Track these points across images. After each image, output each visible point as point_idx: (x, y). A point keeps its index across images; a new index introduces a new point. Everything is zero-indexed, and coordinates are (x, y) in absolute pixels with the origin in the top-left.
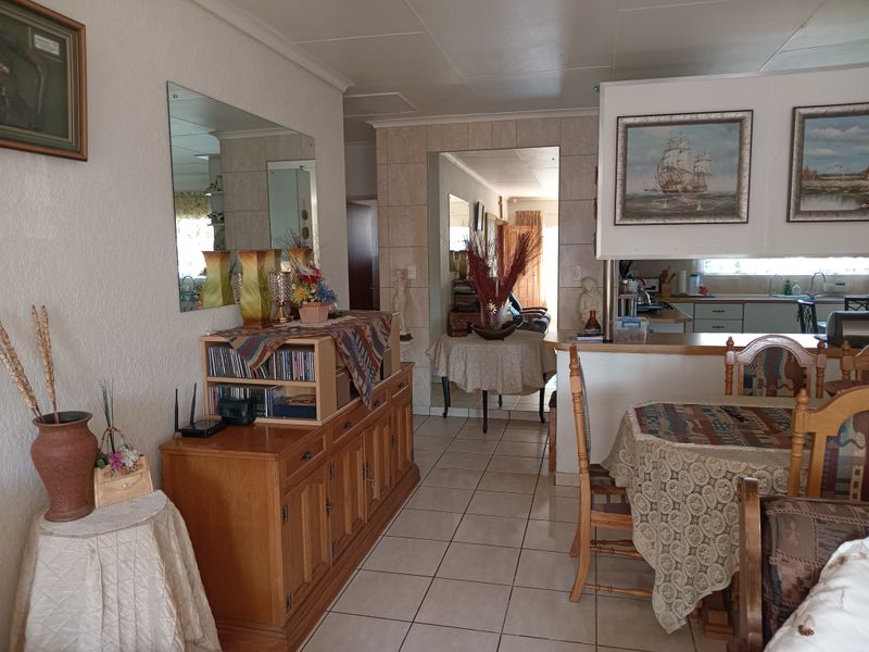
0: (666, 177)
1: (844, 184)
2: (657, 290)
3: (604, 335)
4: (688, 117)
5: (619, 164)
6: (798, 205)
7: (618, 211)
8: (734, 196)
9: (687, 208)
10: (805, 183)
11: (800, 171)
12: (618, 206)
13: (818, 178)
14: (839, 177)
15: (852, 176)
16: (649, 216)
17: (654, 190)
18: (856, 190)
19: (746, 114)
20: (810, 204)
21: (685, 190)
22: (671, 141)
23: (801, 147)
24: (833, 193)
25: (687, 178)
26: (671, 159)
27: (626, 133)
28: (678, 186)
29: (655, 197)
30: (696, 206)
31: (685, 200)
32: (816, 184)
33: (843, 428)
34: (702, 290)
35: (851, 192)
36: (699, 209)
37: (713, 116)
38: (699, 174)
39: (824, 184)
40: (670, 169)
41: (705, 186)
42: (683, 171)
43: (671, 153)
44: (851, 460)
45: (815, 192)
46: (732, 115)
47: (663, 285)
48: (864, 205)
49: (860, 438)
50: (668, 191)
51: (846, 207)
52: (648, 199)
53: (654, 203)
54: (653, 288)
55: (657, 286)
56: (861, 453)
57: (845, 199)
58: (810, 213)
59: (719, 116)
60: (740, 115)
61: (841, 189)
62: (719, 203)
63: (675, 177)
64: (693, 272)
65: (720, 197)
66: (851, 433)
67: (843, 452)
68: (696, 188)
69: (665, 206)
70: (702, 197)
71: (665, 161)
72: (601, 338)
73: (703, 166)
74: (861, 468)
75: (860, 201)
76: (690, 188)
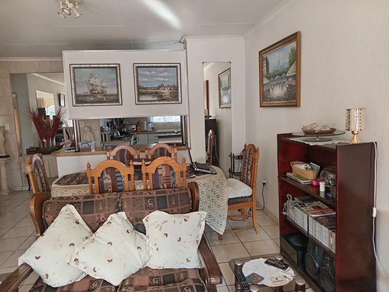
0: (91, 88)
1: (153, 91)
2: (135, 129)
3: (75, 149)
4: (96, 66)
5: (72, 83)
6: (138, 98)
7: (74, 101)
8: (116, 95)
9: (101, 99)
10: (140, 90)
11: (138, 86)
12: (74, 99)
13: (144, 89)
14: (151, 88)
15: (155, 88)
16: (86, 102)
17: (87, 93)
18: (156, 93)
19: (117, 65)
20: (143, 98)
21: (99, 93)
22: (91, 74)
23: (137, 78)
24: (150, 94)
25: (99, 88)
26: (92, 81)
27: (74, 71)
28: (96, 91)
29: (87, 95)
30: (103, 99)
31: (99, 97)
32: (144, 91)
33: (102, 174)
34: (153, 128)
35: (155, 94)
36: (104, 100)
37: (105, 66)
38: (103, 87)
39: (146, 91)
40: (92, 85)
41: (106, 92)
42: (97, 86)
43: (92, 79)
44: (108, 184)
45: (144, 94)
46: (112, 65)
47: (138, 127)
48: (160, 98)
49: (109, 177)
50: (93, 93)
51: (154, 99)
52: (85, 96)
53: (88, 98)
54: (134, 128)
55: (135, 128)
56: (110, 181)
57: (153, 96)
58: (143, 101)
59: (107, 66)
60: (115, 66)
61: (152, 93)
62: (112, 98)
63: (94, 88)
64: (149, 122)
65: (112, 95)
66: (106, 175)
67: (105, 182)
68: (103, 92)
69: (92, 99)
70: (105, 95)
71: (90, 82)
72: (74, 150)
73: (104, 84)
74: (111, 186)
75: (158, 97)
76: (100, 92)
